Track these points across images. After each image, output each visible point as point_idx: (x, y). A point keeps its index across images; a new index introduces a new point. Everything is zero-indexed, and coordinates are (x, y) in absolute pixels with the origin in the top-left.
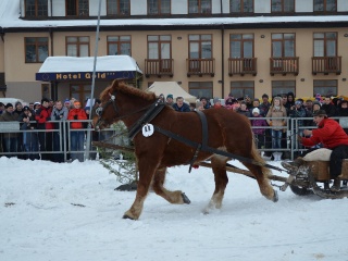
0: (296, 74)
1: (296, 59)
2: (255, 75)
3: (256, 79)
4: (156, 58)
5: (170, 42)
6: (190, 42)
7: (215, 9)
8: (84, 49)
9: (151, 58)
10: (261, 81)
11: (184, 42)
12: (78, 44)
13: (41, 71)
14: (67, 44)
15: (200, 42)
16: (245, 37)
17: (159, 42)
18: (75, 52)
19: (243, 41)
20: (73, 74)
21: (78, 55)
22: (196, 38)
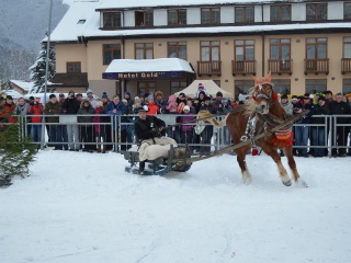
0: (327, 73)
1: (327, 60)
2: (290, 74)
3: (292, 78)
4: (208, 59)
5: (219, 47)
6: (235, 46)
7: (258, 18)
8: (149, 53)
9: (203, 59)
10: (296, 80)
11: (231, 46)
12: (145, 49)
13: (107, 71)
14: (136, 49)
15: (244, 46)
16: (283, 41)
17: (211, 47)
18: (142, 56)
19: (281, 45)
20: (131, 73)
21: (145, 58)
22: (241, 43)
